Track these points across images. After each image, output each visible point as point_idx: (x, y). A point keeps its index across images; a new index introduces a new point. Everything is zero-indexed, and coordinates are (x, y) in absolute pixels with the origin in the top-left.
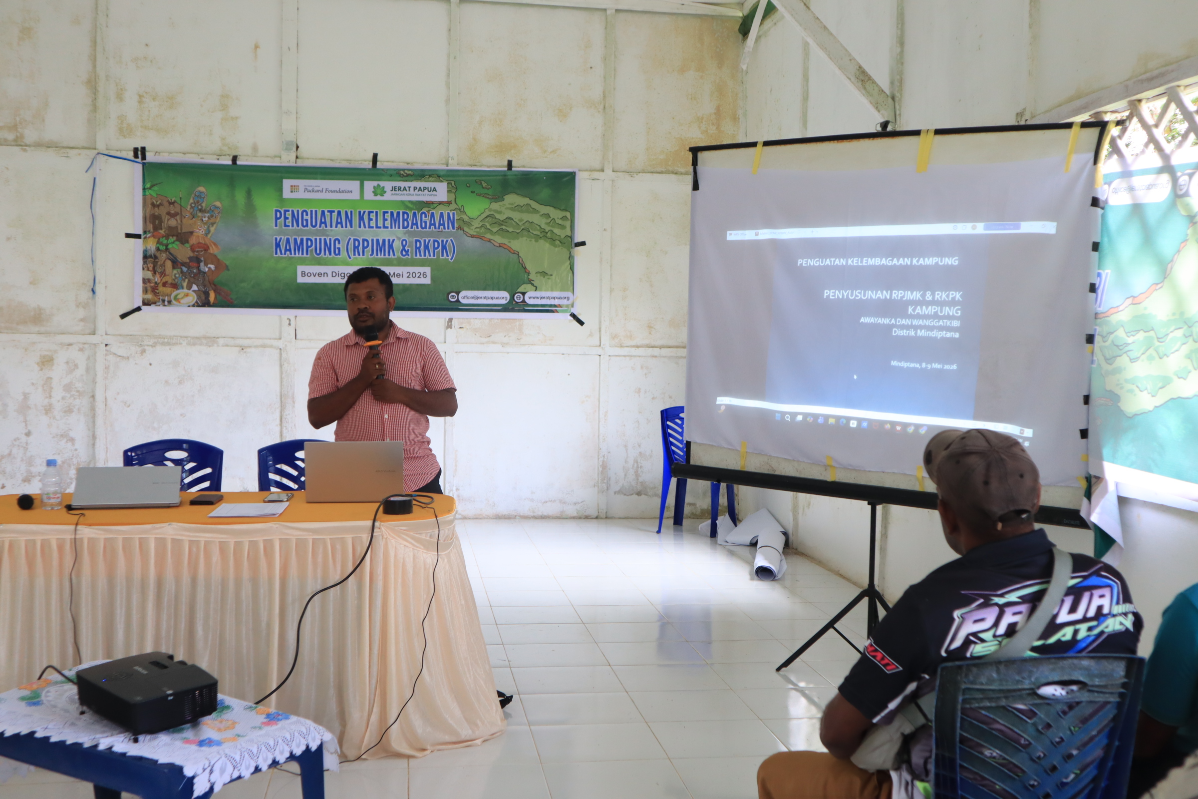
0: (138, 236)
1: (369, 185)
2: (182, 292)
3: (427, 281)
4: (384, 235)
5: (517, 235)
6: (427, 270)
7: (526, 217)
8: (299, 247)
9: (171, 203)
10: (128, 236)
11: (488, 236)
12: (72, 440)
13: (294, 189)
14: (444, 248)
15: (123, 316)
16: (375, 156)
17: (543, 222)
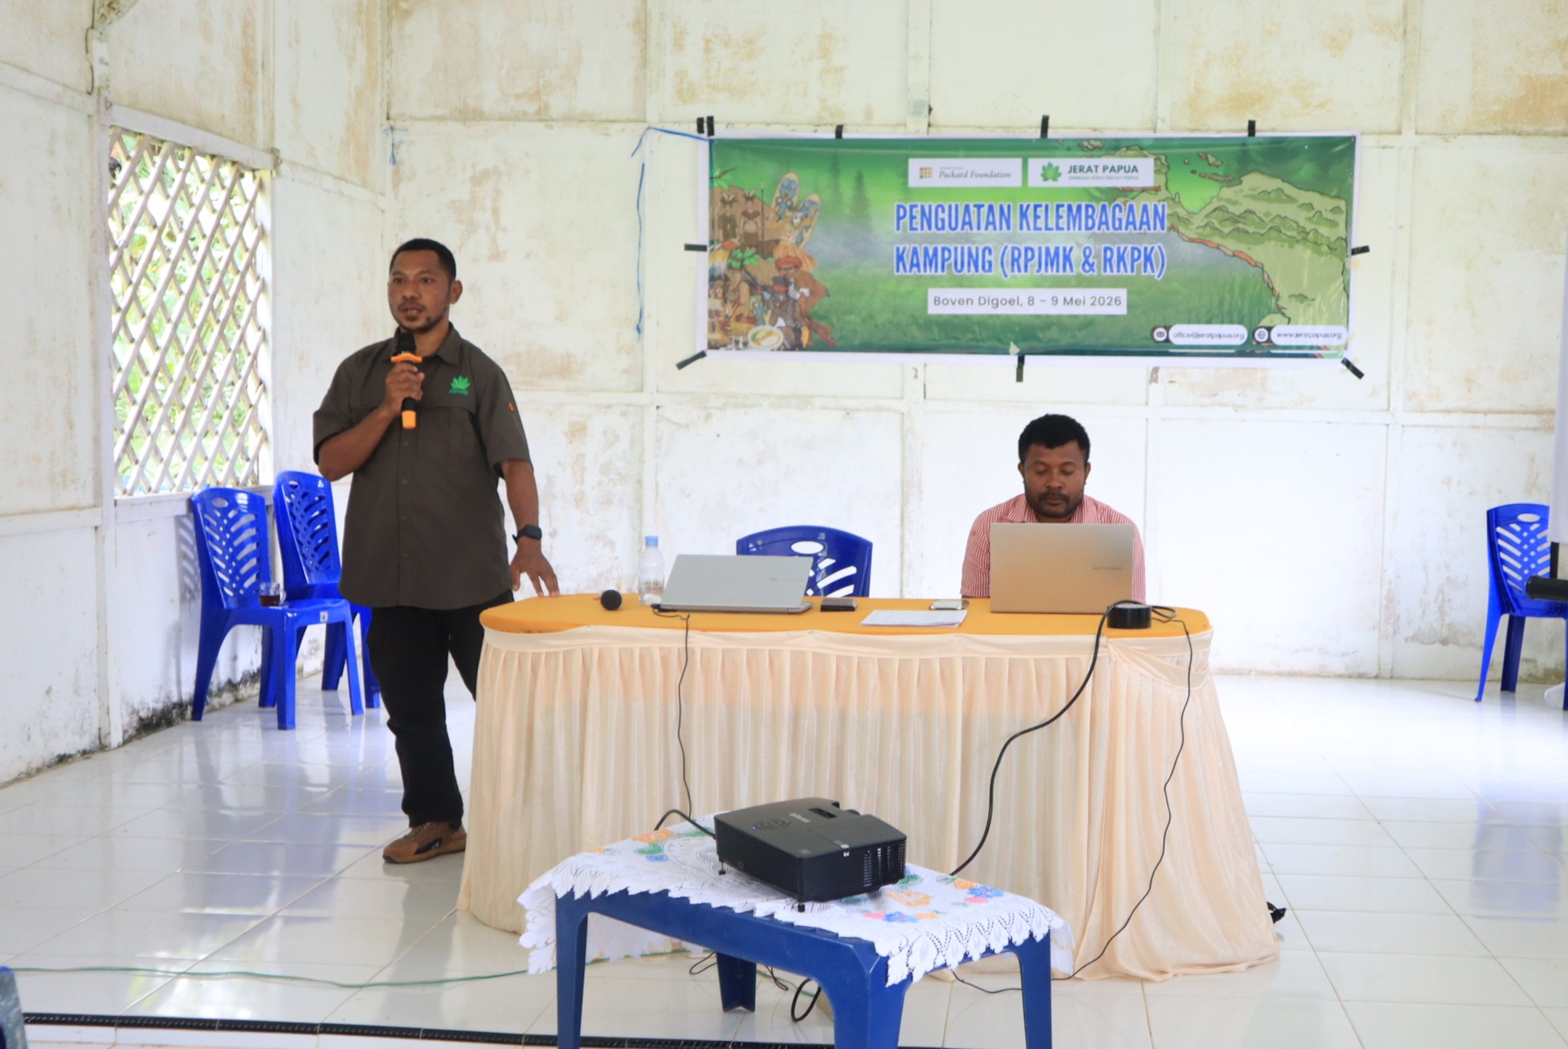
0: (702, 248)
1: (1036, 165)
2: (762, 330)
3: (1121, 310)
4: (1057, 240)
5: (1259, 238)
6: (1122, 293)
7: (1277, 209)
8: (931, 260)
9: (749, 199)
10: (689, 247)
11: (1216, 240)
12: (611, 544)
13: (924, 173)
14: (1148, 259)
15: (682, 365)
16: (1045, 121)
17: (1302, 217)
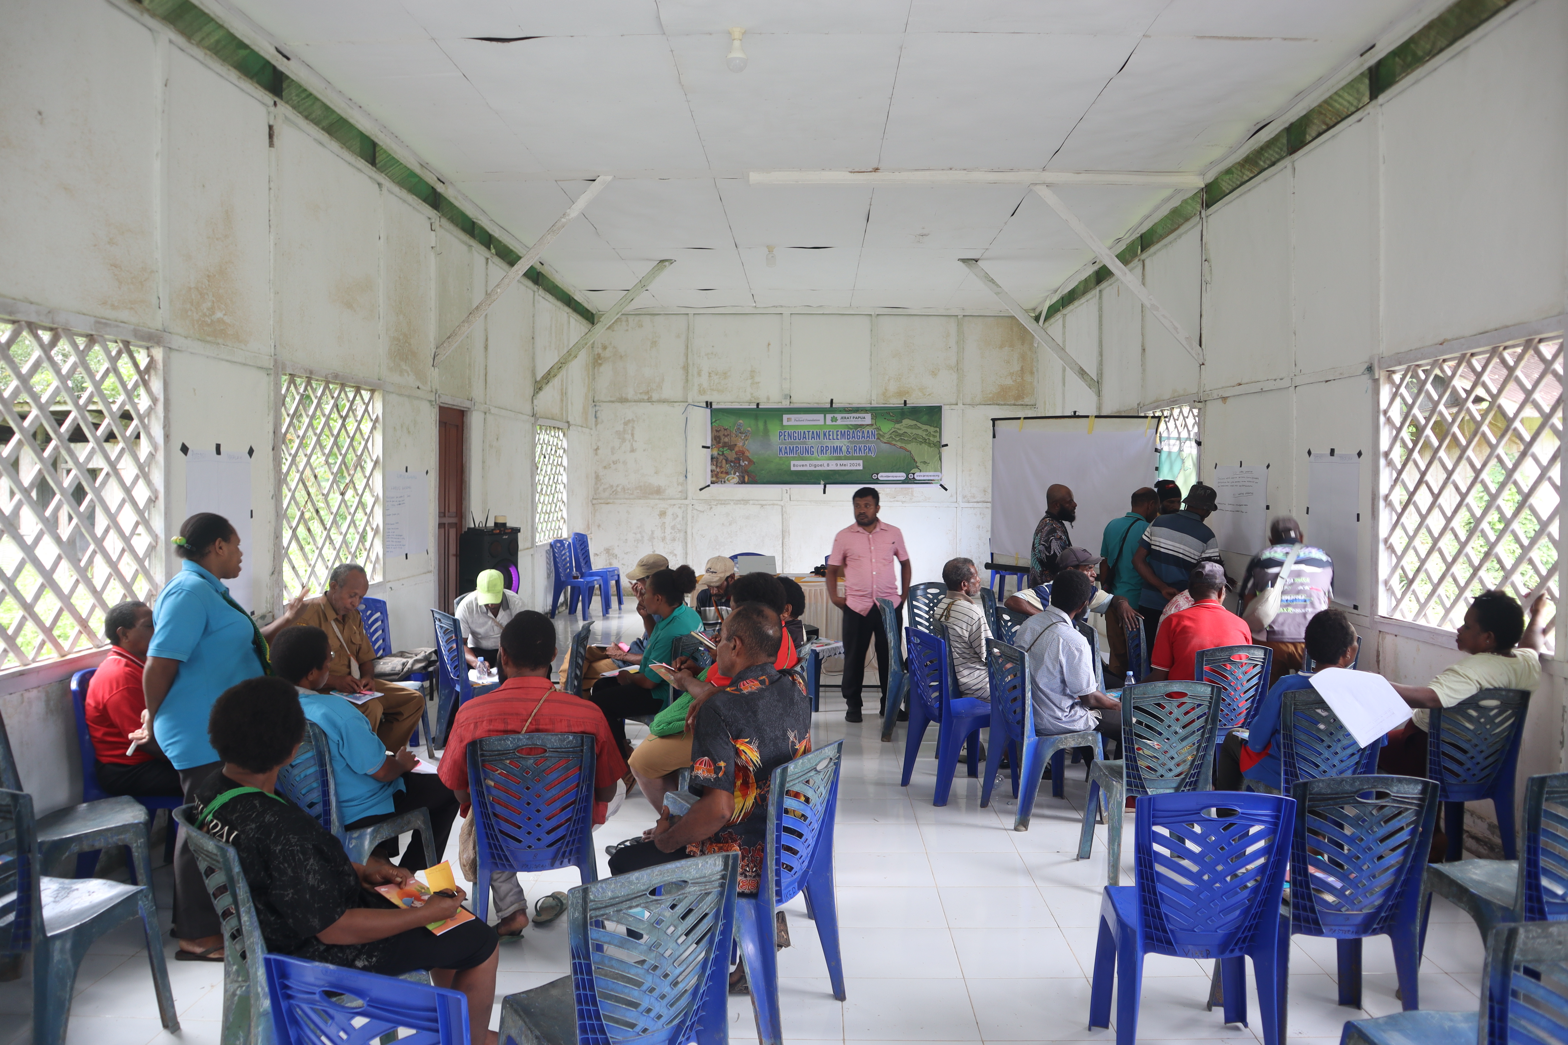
0: (708, 448)
1: (829, 416)
2: (730, 476)
3: (861, 468)
4: (837, 443)
5: (909, 442)
6: (861, 462)
7: (915, 431)
8: (792, 451)
9: (726, 430)
10: (704, 447)
11: (894, 442)
12: (675, 555)
13: (789, 420)
14: (870, 449)
15: (701, 490)
16: (832, 400)
17: (924, 434)
